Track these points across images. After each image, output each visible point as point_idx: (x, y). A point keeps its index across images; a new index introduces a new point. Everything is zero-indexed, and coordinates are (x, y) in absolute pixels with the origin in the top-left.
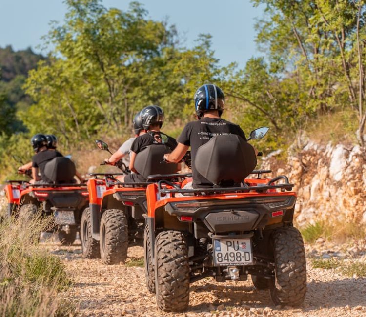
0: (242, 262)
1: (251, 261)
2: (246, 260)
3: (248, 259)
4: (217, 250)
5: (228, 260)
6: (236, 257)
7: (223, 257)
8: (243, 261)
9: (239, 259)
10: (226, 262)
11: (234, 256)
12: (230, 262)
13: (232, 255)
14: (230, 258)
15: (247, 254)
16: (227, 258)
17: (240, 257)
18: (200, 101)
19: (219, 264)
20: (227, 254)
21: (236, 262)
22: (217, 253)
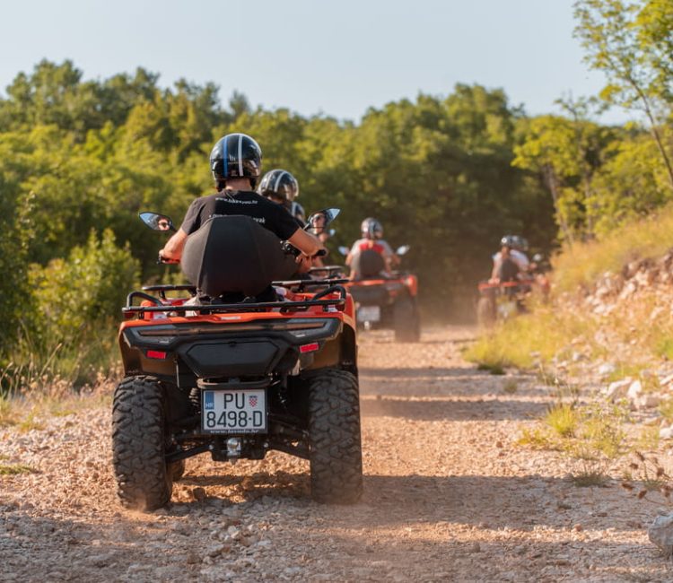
0: (247, 427)
1: (263, 427)
2: (255, 425)
3: (258, 422)
4: (207, 408)
5: (225, 424)
6: (238, 419)
7: (217, 420)
8: (250, 425)
9: (243, 422)
10: (221, 427)
11: (235, 418)
12: (227, 427)
13: (232, 415)
14: (228, 421)
15: (258, 415)
16: (222, 421)
17: (245, 419)
18: (215, 163)
19: (209, 431)
20: (224, 413)
21: (238, 427)
22: (206, 412)
